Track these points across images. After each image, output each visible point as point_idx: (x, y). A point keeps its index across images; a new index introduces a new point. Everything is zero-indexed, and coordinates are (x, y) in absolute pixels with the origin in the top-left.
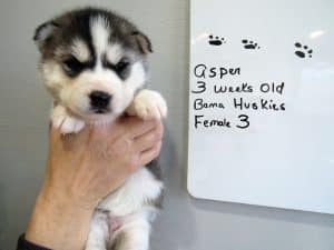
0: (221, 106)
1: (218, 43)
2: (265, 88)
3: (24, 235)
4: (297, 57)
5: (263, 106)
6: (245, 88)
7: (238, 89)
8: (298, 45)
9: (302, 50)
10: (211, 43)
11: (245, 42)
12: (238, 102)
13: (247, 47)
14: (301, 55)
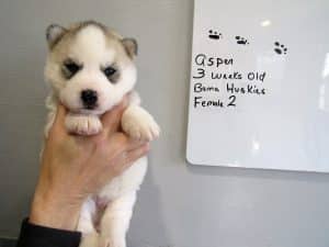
0: (217, 90)
1: (216, 37)
2: (251, 76)
3: (28, 219)
4: (276, 53)
5: (249, 90)
6: (236, 76)
7: (230, 76)
8: (277, 44)
9: (280, 48)
10: (211, 36)
11: (238, 38)
12: (230, 87)
13: (239, 43)
14: (278, 51)
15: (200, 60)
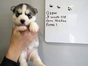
0: (52, 21)
1: (52, 7)
2: (62, 17)
3: (5, 56)
4: (68, 10)
5: (61, 21)
6: (58, 17)
7: (56, 17)
8: (69, 8)
9: (69, 9)
10: (50, 6)
11: (58, 6)
12: (56, 20)
13: (58, 8)
14: (69, 10)
15: (47, 13)
